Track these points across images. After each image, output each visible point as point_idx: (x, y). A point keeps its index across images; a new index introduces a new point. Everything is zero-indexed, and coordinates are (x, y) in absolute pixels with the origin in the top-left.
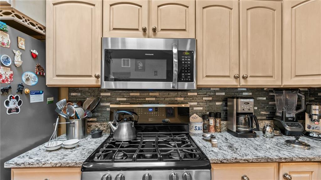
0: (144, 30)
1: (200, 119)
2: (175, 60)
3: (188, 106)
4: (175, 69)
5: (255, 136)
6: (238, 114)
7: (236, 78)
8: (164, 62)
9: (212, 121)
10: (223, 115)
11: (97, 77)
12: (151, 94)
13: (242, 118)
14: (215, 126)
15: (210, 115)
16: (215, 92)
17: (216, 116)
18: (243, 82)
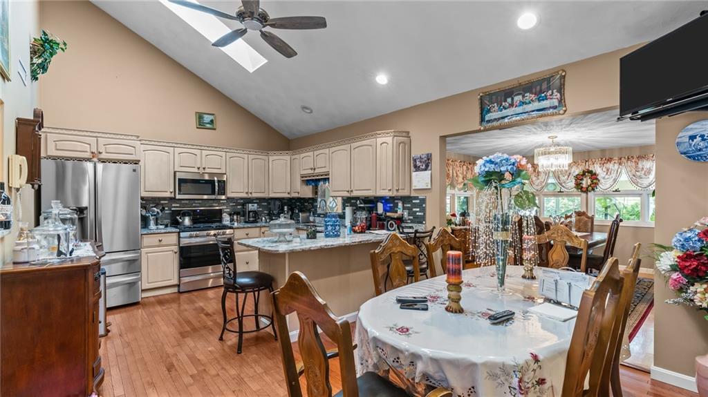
0: (199, 168)
1: (228, 216)
2: (216, 184)
3: (221, 208)
4: (217, 188)
5: (257, 222)
6: (249, 212)
7: (247, 193)
8: (210, 185)
9: (235, 217)
10: (242, 213)
11: (171, 192)
12: (196, 202)
13: (251, 213)
14: (237, 220)
15: (234, 214)
16: (237, 200)
17: (238, 214)
18: (250, 195)
